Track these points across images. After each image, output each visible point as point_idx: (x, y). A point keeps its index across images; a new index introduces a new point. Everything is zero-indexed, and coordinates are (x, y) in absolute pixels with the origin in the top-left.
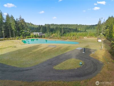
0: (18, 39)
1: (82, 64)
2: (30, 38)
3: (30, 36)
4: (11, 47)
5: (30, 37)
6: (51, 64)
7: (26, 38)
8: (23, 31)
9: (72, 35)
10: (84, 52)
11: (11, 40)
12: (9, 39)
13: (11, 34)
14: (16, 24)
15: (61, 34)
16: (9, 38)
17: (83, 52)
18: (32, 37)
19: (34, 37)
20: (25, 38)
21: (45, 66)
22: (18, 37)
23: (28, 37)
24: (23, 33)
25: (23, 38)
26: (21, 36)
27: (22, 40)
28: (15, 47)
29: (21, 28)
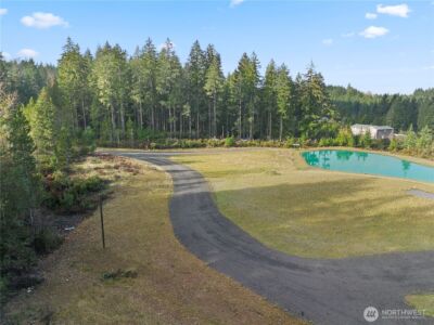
0: (291, 146)
2: (336, 145)
3: (335, 137)
4: (262, 170)
5: (335, 141)
7: (321, 143)
8: (311, 120)
11: (268, 146)
12: (265, 143)
13: (273, 128)
14: (292, 94)
16: (265, 139)
18: (344, 145)
19: (351, 142)
20: (316, 146)
22: (292, 140)
23: (327, 141)
24: (312, 124)
25: (309, 145)
26: (303, 137)
27: (303, 150)
28: (275, 173)
29: (307, 109)
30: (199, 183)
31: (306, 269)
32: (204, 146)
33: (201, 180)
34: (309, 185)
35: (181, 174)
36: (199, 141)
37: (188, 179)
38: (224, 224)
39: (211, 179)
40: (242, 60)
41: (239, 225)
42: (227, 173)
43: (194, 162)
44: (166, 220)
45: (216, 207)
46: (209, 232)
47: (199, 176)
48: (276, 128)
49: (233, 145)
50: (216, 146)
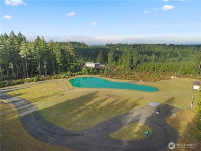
0: (65, 77)
1: (148, 135)
2: (82, 74)
3: (81, 71)
4: (56, 93)
5: (81, 73)
6: (107, 130)
7: (76, 74)
8: (71, 65)
9: (151, 69)
10: (159, 112)
11: (54, 78)
12: (53, 77)
13: (55, 69)
14: (62, 55)
15: (132, 66)
16: (53, 75)
17: (157, 113)
18: (85, 74)
19: (87, 73)
20: (74, 76)
21: (99, 132)
22: (64, 74)
23: (78, 73)
24: (72, 67)
25: (72, 75)
26: (69, 72)
27: (69, 79)
28: (62, 95)
29: (69, 60)
30: (30, 106)
31: (82, 135)
32: (23, 82)
33: (30, 105)
34: (76, 99)
35: (18, 103)
36: (19, 80)
37: (23, 105)
38: (49, 125)
39: (35, 103)
40: (37, 39)
41: (55, 124)
42: (41, 98)
43: (22, 94)
44: (23, 130)
45: (43, 117)
46: (44, 131)
47: (28, 102)
48: (56, 69)
49: (38, 80)
50: (29, 81)
